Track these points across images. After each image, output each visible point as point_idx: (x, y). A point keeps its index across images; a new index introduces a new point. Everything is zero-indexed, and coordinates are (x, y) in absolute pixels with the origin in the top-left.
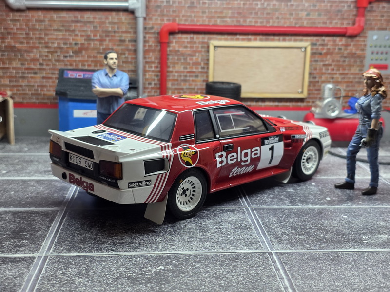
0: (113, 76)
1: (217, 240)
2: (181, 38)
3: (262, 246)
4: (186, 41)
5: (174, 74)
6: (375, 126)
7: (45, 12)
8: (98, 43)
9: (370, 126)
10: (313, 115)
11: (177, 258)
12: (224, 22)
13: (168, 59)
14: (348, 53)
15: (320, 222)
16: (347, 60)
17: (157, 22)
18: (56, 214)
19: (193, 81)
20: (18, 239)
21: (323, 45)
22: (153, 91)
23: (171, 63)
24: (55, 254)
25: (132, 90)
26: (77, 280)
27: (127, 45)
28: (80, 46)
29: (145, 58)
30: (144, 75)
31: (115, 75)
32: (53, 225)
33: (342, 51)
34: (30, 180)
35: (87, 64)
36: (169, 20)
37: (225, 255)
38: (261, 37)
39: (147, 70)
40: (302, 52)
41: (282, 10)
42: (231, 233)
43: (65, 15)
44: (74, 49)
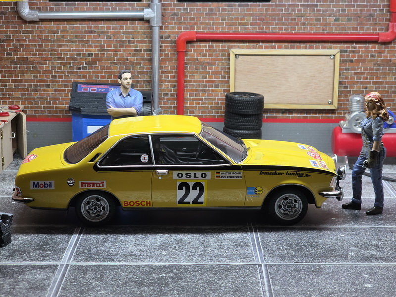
0: (126, 96)
1: (216, 255)
2: (200, 46)
3: (255, 260)
4: (204, 48)
5: (192, 83)
6: (376, 148)
7: (58, 23)
8: (111, 53)
9: (371, 148)
10: (341, 129)
11: (178, 268)
12: (245, 29)
13: (186, 68)
14: (382, 61)
15: (316, 240)
16: (381, 67)
17: (174, 30)
18: (74, 230)
19: (213, 91)
20: (43, 251)
21: (353, 52)
22: (169, 102)
23: (188, 72)
24: (75, 263)
25: (145, 104)
26: (94, 283)
27: (143, 55)
28: (93, 57)
29: (161, 68)
30: (160, 85)
31: (129, 95)
32: (71, 239)
33: (376, 58)
35: (100, 75)
36: (187, 28)
37: (220, 267)
38: (286, 44)
39: (163, 80)
40: (331, 59)
41: (308, 15)
42: (230, 249)
43: (78, 25)
44: (87, 60)
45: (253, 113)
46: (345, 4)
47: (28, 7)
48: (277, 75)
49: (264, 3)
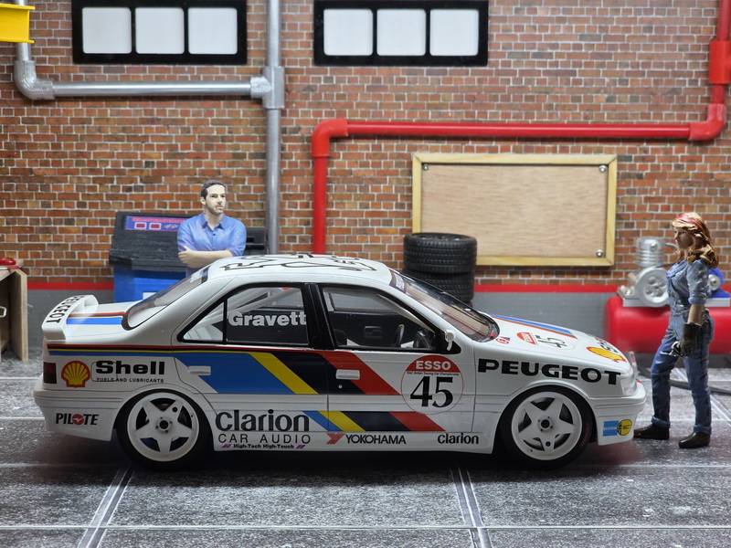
1: (388, 512)
2: (355, 147)
3: (464, 521)
4: (365, 152)
5: (340, 217)
6: (696, 318)
7: (90, 103)
8: (190, 161)
12: (440, 115)
13: (329, 189)
14: (696, 176)
15: (580, 488)
16: (695, 188)
17: (307, 118)
19: (380, 231)
20: (54, 506)
21: (643, 159)
24: (116, 526)
25: (253, 252)
27: (249, 164)
28: (155, 167)
29: (282, 188)
30: (281, 222)
31: (220, 227)
33: (684, 171)
35: (168, 202)
36: (331, 114)
37: (395, 532)
38: (517, 144)
39: (286, 211)
40: (602, 172)
41: (559, 90)
42: (414, 502)
43: (128, 108)
44: (144, 174)
45: (457, 271)
46: (625, 70)
47: (35, 74)
48: (501, 201)
49: (476, 68)
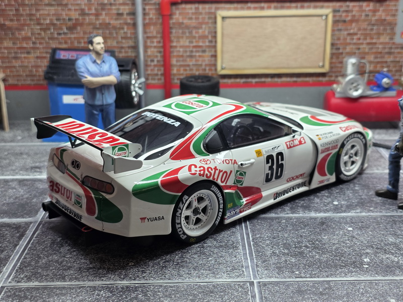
0: (101, 63)
2: (185, 9)
3: (245, 274)
4: (190, 11)
5: (178, 49)
8: (93, 17)
10: (334, 94)
11: (145, 290)
13: (171, 33)
14: (377, 20)
16: (375, 28)
18: (29, 227)
19: (200, 56)
22: (156, 69)
24: (13, 284)
27: (126, 19)
28: (74, 21)
29: (145, 32)
30: (145, 51)
31: (104, 62)
32: (21, 242)
33: (370, 18)
34: (13, 180)
35: (83, 41)
38: (275, 4)
39: (148, 46)
40: (323, 20)
44: (68, 26)
